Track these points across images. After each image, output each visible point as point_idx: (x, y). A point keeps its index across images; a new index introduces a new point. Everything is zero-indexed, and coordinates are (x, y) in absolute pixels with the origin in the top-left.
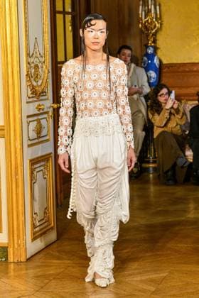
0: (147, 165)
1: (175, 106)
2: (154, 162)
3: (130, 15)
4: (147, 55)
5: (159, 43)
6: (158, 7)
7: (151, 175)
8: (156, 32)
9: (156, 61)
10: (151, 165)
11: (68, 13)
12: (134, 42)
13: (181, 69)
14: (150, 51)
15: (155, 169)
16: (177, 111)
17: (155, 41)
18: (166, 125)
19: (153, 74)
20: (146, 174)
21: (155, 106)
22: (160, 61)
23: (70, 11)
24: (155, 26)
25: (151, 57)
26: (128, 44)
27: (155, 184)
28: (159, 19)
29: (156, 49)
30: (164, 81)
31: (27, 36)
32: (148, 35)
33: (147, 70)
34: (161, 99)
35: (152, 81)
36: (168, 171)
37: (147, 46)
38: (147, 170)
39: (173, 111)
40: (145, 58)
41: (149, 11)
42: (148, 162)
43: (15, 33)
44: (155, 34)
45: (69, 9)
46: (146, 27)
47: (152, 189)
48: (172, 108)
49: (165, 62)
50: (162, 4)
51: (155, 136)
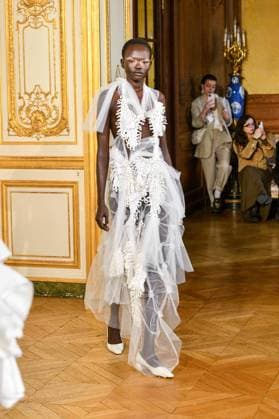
0: (230, 201)
1: (264, 138)
2: (238, 198)
3: (215, 43)
4: (231, 85)
5: (245, 73)
6: (243, 36)
7: (234, 212)
8: (241, 61)
9: (241, 92)
10: (234, 201)
11: (150, 40)
12: (218, 71)
13: (267, 101)
14: (235, 81)
15: (238, 205)
16: (265, 142)
17: (240, 71)
18: (251, 158)
19: (237, 105)
20: (228, 210)
21: (240, 138)
22: (246, 92)
23: (152, 38)
24: (240, 55)
25: (236, 87)
26: (212, 73)
27: (239, 221)
28: (245, 47)
29: (241, 79)
30: (249, 112)
31: (109, 63)
32: (233, 64)
33: (231, 101)
34: (248, 130)
35: (236, 112)
36: (251, 208)
37: (231, 76)
38: (230, 205)
39: (261, 142)
40: (230, 89)
41: (235, 39)
42: (232, 198)
43: (97, 60)
44: (240, 64)
45: (151, 37)
46: (231, 56)
47: (235, 225)
48: (260, 139)
49: (250, 93)
50: (248, 33)
51: (240, 170)
